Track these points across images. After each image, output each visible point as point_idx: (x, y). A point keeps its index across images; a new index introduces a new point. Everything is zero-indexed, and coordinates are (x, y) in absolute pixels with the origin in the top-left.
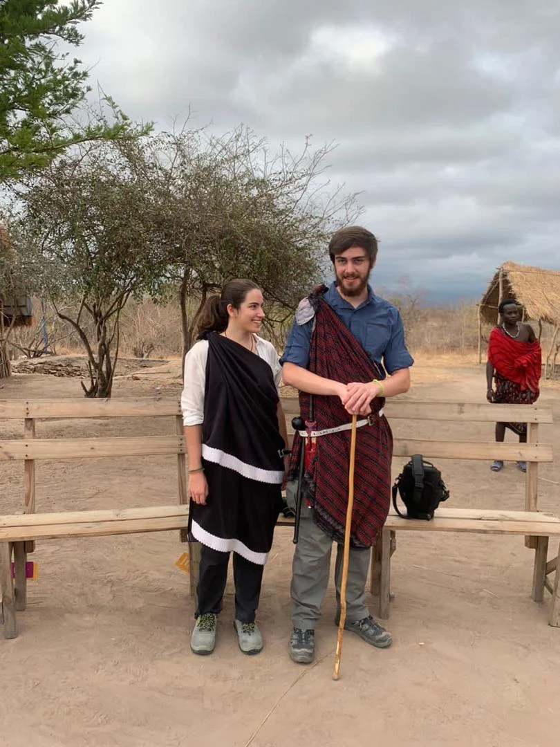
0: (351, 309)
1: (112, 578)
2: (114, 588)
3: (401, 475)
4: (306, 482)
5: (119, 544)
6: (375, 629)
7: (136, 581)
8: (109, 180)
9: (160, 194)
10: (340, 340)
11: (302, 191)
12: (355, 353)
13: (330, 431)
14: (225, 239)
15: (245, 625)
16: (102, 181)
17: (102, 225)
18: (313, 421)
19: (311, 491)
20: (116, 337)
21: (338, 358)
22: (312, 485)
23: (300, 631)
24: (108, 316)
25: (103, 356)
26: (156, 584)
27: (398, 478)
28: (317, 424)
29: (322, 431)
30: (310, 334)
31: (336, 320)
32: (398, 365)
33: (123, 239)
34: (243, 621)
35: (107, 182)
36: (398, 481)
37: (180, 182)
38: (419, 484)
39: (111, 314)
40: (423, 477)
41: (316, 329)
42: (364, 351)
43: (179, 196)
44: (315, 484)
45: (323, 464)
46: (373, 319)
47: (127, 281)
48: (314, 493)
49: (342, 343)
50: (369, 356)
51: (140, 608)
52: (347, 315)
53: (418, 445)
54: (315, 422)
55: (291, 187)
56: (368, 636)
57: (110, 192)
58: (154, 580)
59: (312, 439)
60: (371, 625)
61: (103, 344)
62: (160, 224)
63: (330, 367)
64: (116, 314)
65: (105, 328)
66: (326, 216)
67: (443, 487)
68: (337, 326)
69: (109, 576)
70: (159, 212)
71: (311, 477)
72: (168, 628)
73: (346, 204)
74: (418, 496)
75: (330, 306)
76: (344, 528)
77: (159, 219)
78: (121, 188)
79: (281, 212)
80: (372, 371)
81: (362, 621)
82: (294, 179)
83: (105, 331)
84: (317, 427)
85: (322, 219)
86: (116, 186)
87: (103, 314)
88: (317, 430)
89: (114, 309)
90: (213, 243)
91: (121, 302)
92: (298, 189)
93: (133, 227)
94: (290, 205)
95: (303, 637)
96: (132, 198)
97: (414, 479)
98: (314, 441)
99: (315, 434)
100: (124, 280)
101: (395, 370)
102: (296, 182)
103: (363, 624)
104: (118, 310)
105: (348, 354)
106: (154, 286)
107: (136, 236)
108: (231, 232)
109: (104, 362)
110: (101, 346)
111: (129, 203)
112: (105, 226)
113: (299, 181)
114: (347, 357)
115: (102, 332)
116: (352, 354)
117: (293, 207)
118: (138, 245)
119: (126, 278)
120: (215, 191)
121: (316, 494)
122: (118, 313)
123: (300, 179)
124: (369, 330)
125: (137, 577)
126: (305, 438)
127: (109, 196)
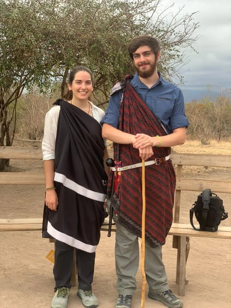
0: (146, 89)
1: (5, 267)
2: (6, 272)
3: (196, 202)
4: (115, 200)
5: (10, 250)
6: (173, 298)
7: (21, 269)
8: (11, 3)
9: (48, 13)
10: (139, 109)
11: (152, 11)
12: (148, 117)
13: (129, 167)
14: (93, 46)
15: (86, 292)
16: (6, 4)
17: (5, 36)
18: (120, 160)
19: (118, 205)
20: (14, 119)
21: (137, 121)
22: (118, 202)
23: (122, 296)
24: (8, 103)
25: (4, 133)
26: (33, 271)
27: (194, 204)
28: (122, 162)
29: (124, 168)
30: (119, 105)
31: (137, 96)
32: (177, 125)
33: (20, 46)
34: (85, 290)
35: (9, 5)
36: (194, 206)
37: (62, 5)
38: (206, 206)
39: (11, 102)
40: (209, 202)
41: (123, 102)
42: (154, 115)
43: (62, 15)
44: (120, 201)
45: (125, 188)
46: (162, 95)
47: (23, 77)
48: (119, 206)
49: (139, 110)
50: (157, 119)
51: (22, 283)
52: (143, 93)
53: (210, 184)
54: (121, 162)
55: (144, 9)
56: (168, 302)
57: (11, 12)
58: (32, 269)
59: (118, 172)
60: (170, 296)
61: (4, 124)
62: (47, 35)
63: (131, 126)
64: (14, 102)
65: (6, 112)
66: (170, 29)
67: (223, 210)
68: (137, 99)
69: (3, 266)
70: (46, 27)
71: (118, 197)
72: (38, 293)
73: (184, 21)
74: (205, 215)
75: (133, 87)
76: (141, 227)
77: (46, 31)
78: (19, 9)
79: (137, 27)
80: (159, 129)
81: (165, 293)
82: (146, 3)
83: (6, 114)
84: (121, 165)
85: (167, 32)
86: (15, 8)
87: (5, 102)
88: (121, 167)
89: (13, 98)
90: (84, 49)
91: (18, 93)
92: (149, 10)
93: (27, 37)
94: (144, 22)
95: (124, 300)
96: (27, 16)
97: (203, 203)
98: (119, 174)
99: (120, 169)
100: (21, 77)
101: (175, 129)
102: (148, 5)
103: (164, 294)
104: (16, 99)
105: (144, 118)
106: (41, 81)
107: (29, 44)
108: (98, 42)
109: (5, 137)
110: (3, 125)
111: (24, 20)
112: (7, 37)
113: (150, 4)
114: (143, 120)
115: (4, 115)
116: (146, 118)
117: (146, 23)
118: (30, 50)
119: (22, 75)
120: (87, 11)
121: (121, 207)
122: (16, 101)
123: (151, 2)
124: (158, 102)
125: (21, 267)
126: (114, 171)
127: (10, 15)
